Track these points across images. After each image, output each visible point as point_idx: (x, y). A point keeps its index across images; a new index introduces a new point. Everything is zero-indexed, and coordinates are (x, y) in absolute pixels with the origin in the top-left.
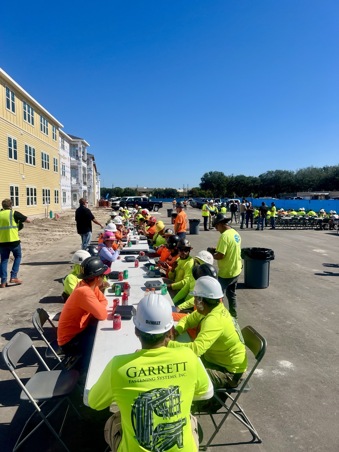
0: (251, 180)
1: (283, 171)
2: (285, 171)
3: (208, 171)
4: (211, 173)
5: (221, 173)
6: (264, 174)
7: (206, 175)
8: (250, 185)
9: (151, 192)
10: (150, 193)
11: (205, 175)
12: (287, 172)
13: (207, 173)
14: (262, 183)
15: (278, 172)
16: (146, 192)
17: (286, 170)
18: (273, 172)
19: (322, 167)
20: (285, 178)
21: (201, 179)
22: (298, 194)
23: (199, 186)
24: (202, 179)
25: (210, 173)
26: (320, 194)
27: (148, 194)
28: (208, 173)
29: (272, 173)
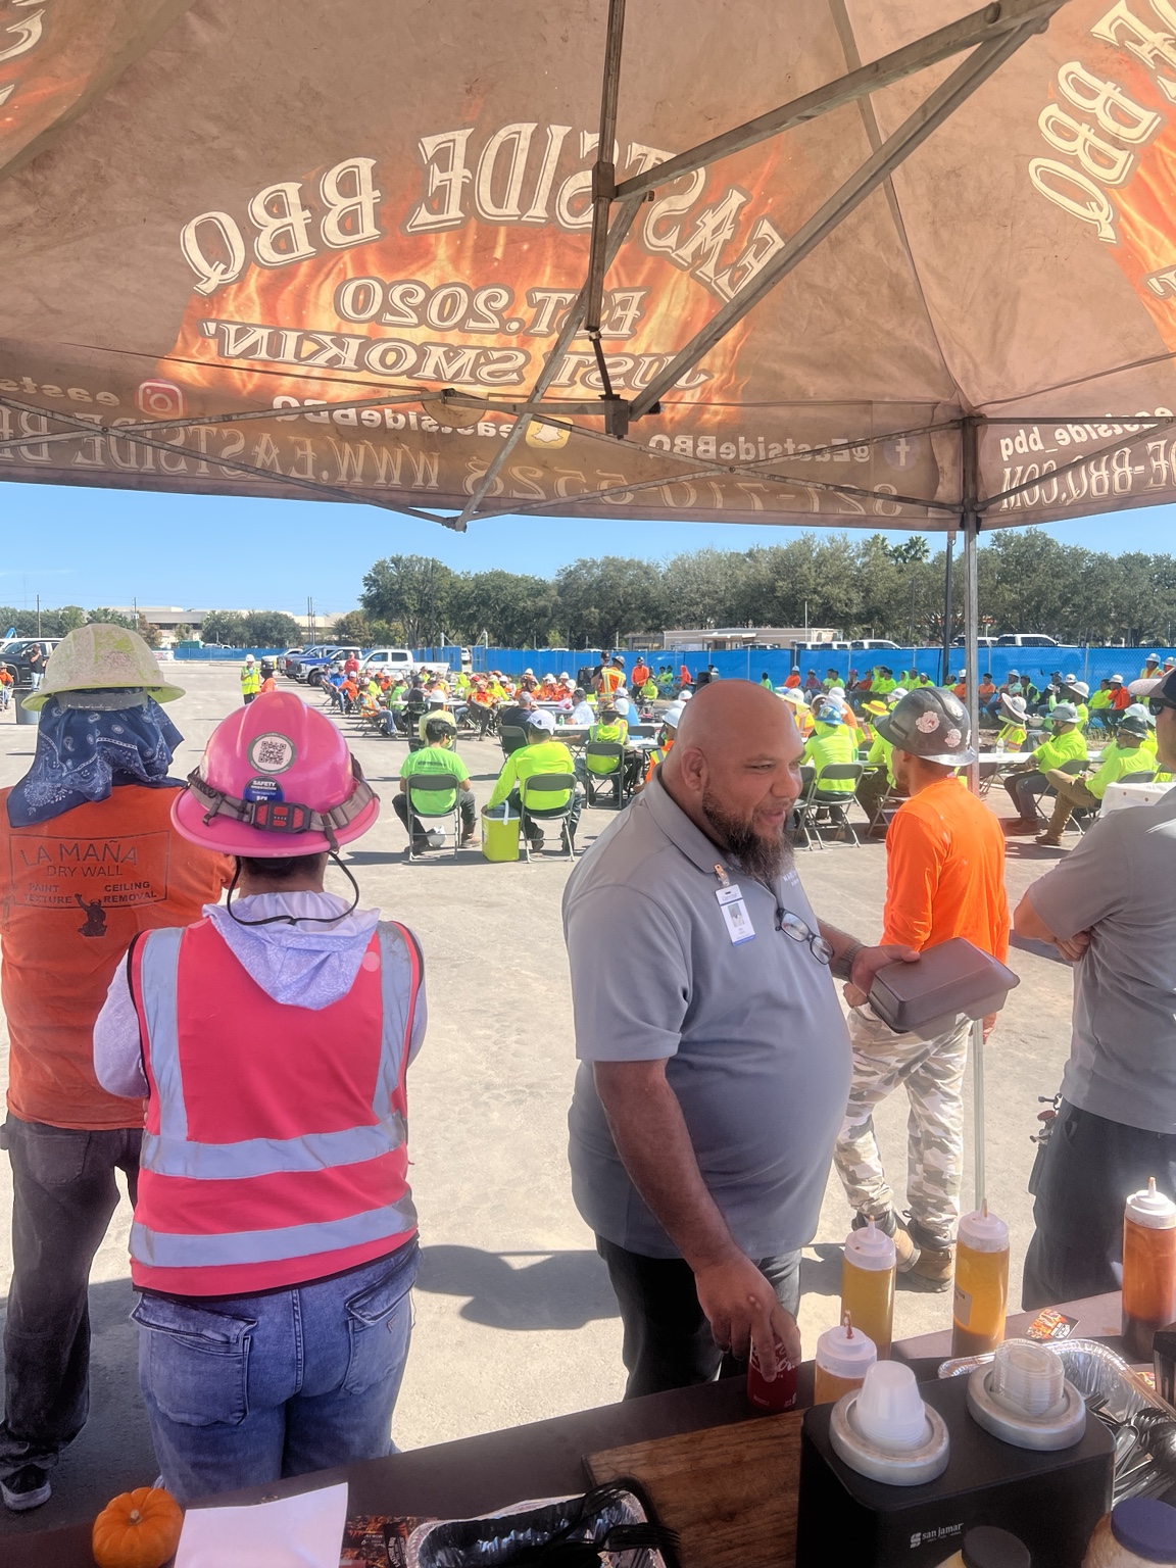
0: (525, 588)
1: (627, 560)
2: (631, 560)
3: (387, 557)
4: (397, 561)
5: (433, 560)
6: (566, 568)
7: (380, 569)
8: (522, 604)
9: (196, 626)
10: (191, 627)
11: (377, 566)
12: (639, 565)
13: (385, 562)
14: (559, 599)
15: (609, 562)
16: (176, 624)
17: (636, 559)
18: (594, 562)
19: (744, 551)
20: (631, 583)
21: (366, 579)
22: (667, 635)
23: (359, 607)
24: (370, 581)
25: (393, 561)
26: (729, 636)
27: (183, 631)
28: (388, 560)
29: (591, 567)
